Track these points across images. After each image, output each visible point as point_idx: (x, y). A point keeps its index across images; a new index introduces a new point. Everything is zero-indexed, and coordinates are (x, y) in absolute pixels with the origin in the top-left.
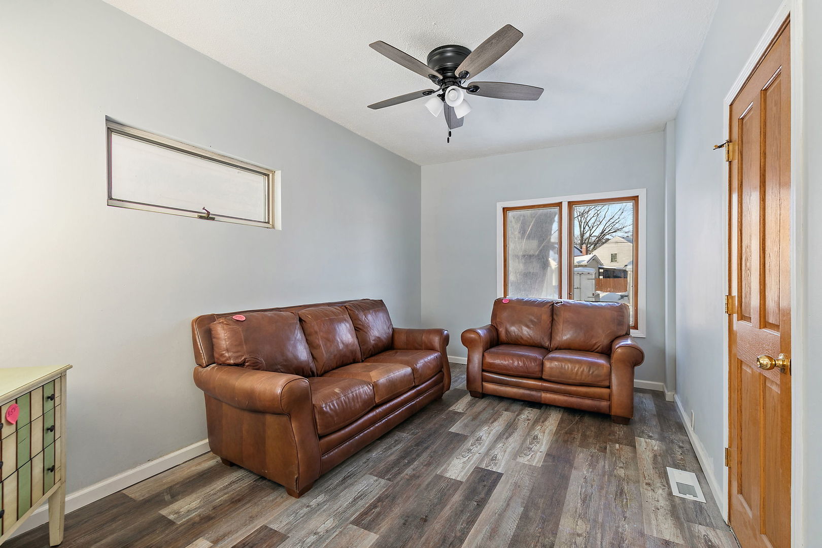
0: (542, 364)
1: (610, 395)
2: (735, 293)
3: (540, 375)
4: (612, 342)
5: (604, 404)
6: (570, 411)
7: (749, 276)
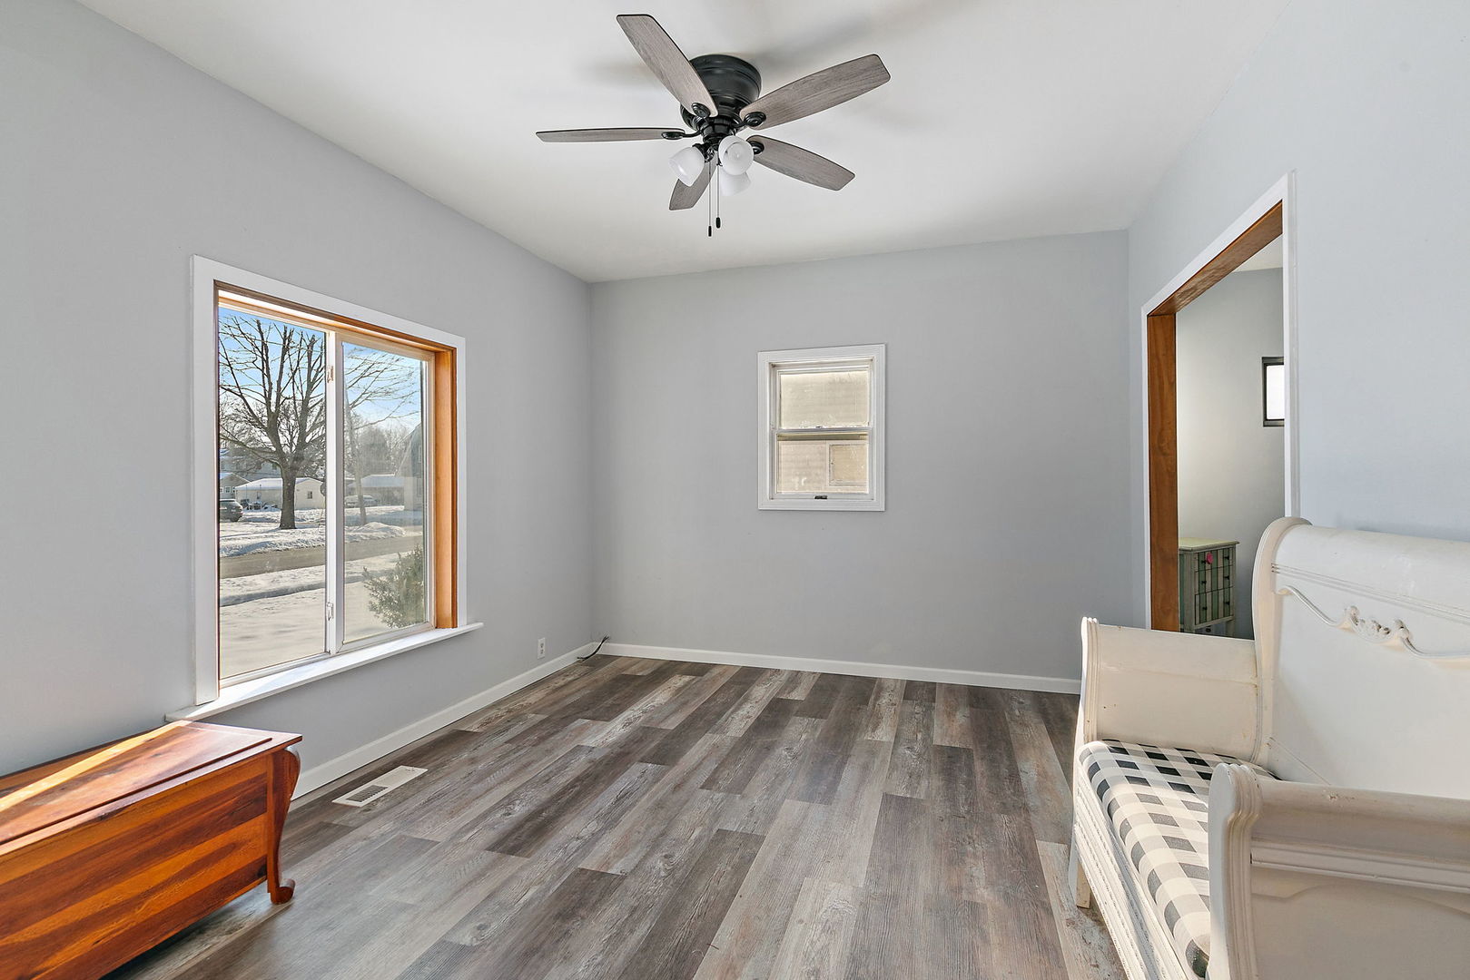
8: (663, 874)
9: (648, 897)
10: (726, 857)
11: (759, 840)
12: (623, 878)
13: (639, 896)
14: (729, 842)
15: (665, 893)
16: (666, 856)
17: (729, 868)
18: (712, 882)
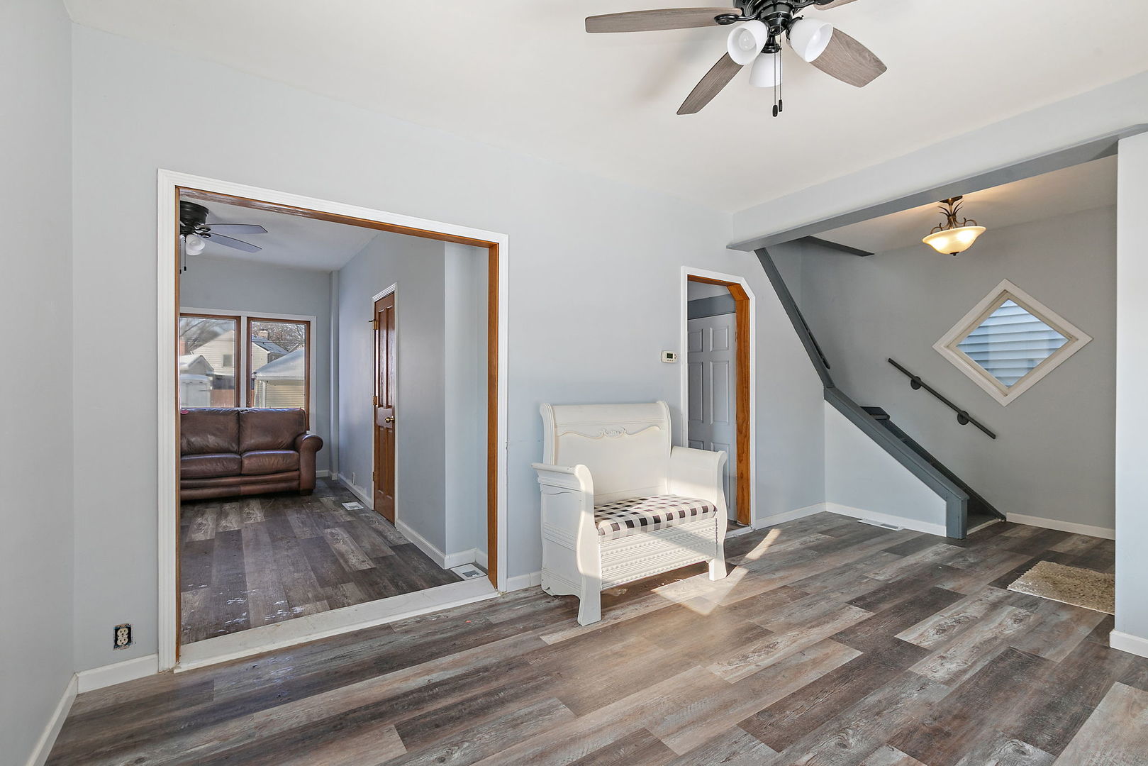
0: (241, 462)
1: (299, 476)
2: (377, 395)
3: (239, 471)
4: (295, 439)
5: (295, 484)
6: (264, 496)
7: (382, 386)
8: (851, 732)
9: (866, 718)
10: (785, 723)
11: (746, 724)
12: (890, 742)
13: (874, 722)
14: (775, 734)
15: (851, 715)
16: (845, 746)
17: (788, 712)
18: (807, 709)
